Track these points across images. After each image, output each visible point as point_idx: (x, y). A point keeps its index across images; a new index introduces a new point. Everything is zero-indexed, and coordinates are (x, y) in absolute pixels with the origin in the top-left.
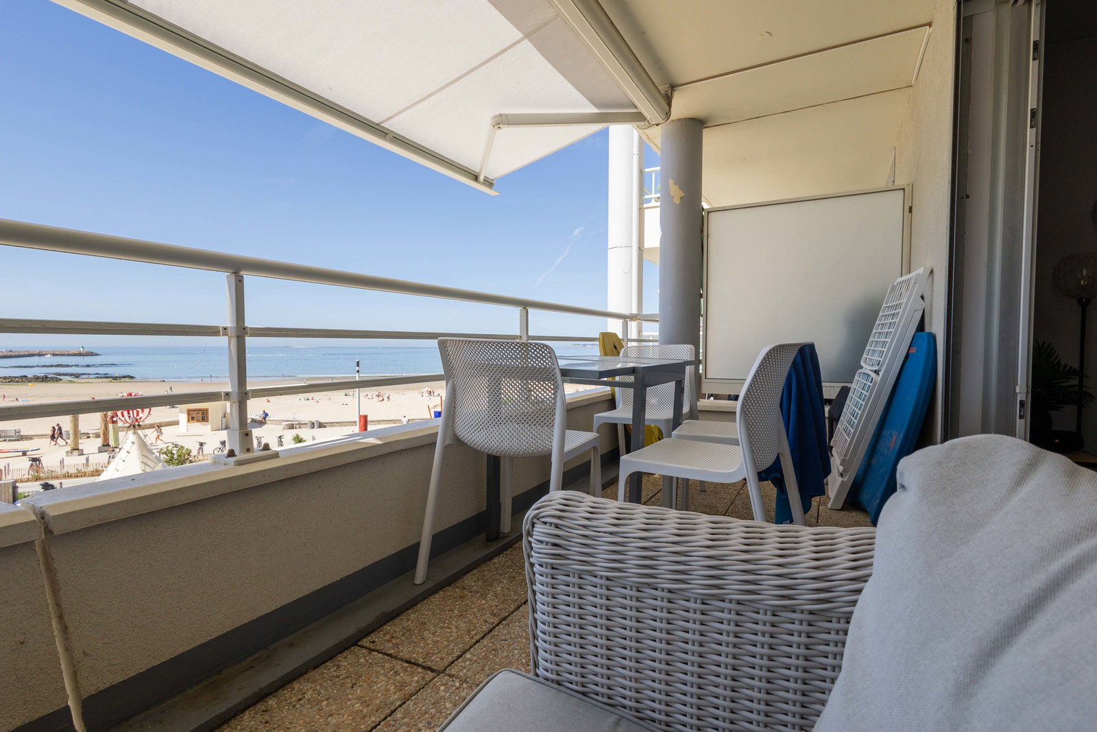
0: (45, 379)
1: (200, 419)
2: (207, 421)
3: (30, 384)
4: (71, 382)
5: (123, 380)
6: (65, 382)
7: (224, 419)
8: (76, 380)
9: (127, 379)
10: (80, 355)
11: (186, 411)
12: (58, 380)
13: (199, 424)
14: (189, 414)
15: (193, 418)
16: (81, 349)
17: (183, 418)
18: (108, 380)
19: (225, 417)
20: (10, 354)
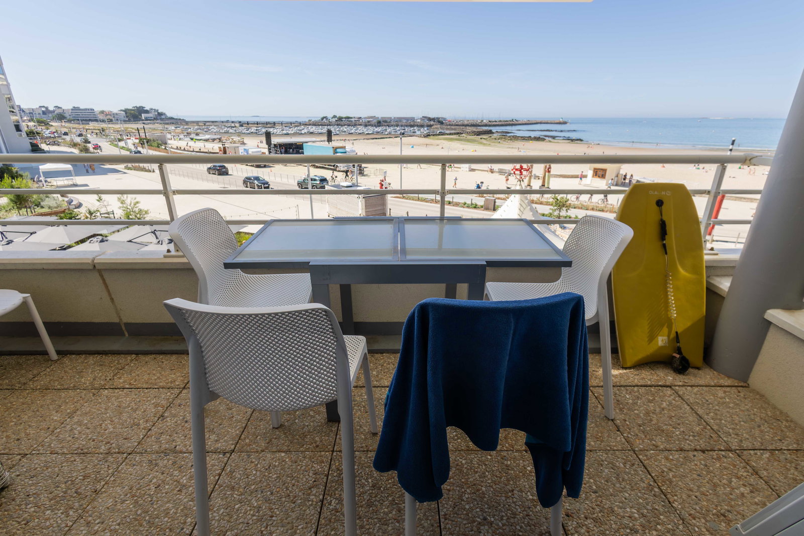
0: (538, 139)
1: (601, 176)
2: (605, 178)
3: (531, 142)
4: (550, 141)
5: (576, 142)
6: (547, 142)
7: (616, 178)
8: (552, 140)
9: (578, 142)
10: (560, 123)
11: (593, 169)
12: (543, 140)
13: (599, 179)
14: (594, 171)
15: (596, 175)
16: (561, 120)
17: (590, 173)
18: (568, 141)
19: (617, 176)
20: (528, 122)
